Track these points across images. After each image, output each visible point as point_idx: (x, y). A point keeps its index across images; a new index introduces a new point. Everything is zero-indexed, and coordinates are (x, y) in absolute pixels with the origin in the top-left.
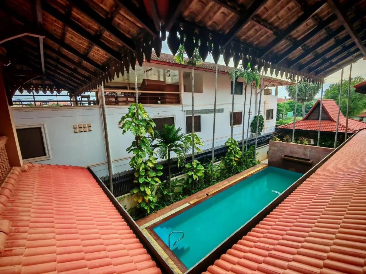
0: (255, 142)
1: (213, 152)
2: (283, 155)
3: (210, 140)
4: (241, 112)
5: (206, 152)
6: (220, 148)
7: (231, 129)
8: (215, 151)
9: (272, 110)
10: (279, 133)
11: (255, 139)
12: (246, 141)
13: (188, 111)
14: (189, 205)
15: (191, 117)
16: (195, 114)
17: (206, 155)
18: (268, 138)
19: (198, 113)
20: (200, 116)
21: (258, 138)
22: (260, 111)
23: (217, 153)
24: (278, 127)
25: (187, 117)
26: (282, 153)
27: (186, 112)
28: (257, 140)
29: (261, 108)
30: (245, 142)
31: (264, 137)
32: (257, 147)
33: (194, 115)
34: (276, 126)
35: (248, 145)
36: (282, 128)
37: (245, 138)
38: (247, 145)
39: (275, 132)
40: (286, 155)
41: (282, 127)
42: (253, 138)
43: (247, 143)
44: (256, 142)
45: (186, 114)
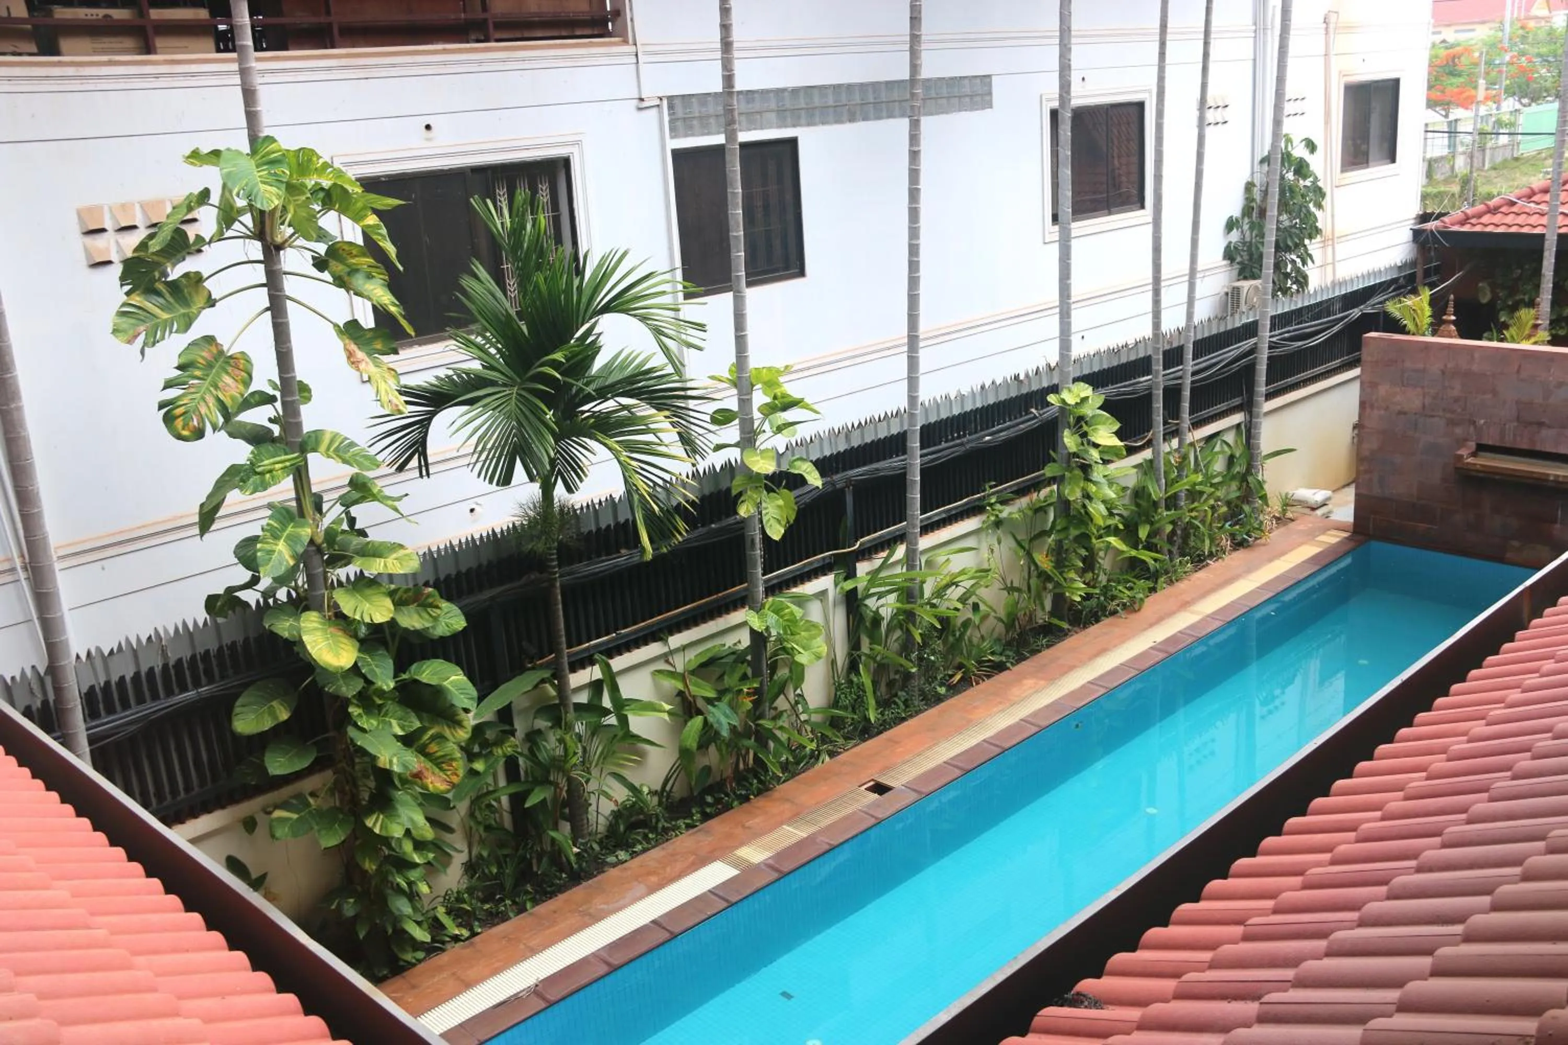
0: (1253, 351)
1: (915, 443)
2: (1462, 442)
3: (883, 351)
4: (1140, 106)
5: (856, 443)
6: (968, 407)
7: (1055, 249)
8: (931, 434)
9: (1392, 88)
10: (1442, 272)
11: (1250, 330)
12: (1180, 350)
13: (686, 98)
14: (734, 872)
15: (718, 151)
16: (753, 125)
17: (856, 473)
18: (1356, 313)
19: (773, 116)
20: (792, 143)
21: (1279, 321)
22: (1290, 90)
23: (947, 449)
24: (1432, 225)
25: (677, 154)
26: (1458, 431)
27: (671, 107)
28: (1266, 335)
29: (1292, 64)
30: (1173, 357)
31: (1321, 309)
32: (1269, 396)
33: (745, 136)
34: (1424, 218)
35: (1193, 374)
36: (1466, 228)
37: (1173, 321)
38: (1188, 380)
39: (1413, 264)
40: (1485, 441)
41: (1462, 223)
42: (1238, 322)
43: (1190, 365)
44: (1263, 356)
45: (673, 129)
